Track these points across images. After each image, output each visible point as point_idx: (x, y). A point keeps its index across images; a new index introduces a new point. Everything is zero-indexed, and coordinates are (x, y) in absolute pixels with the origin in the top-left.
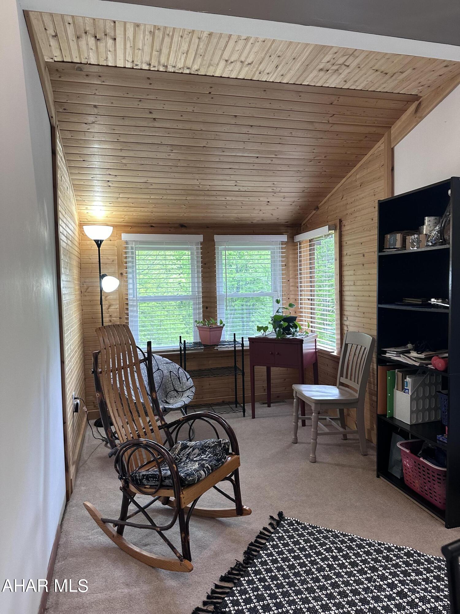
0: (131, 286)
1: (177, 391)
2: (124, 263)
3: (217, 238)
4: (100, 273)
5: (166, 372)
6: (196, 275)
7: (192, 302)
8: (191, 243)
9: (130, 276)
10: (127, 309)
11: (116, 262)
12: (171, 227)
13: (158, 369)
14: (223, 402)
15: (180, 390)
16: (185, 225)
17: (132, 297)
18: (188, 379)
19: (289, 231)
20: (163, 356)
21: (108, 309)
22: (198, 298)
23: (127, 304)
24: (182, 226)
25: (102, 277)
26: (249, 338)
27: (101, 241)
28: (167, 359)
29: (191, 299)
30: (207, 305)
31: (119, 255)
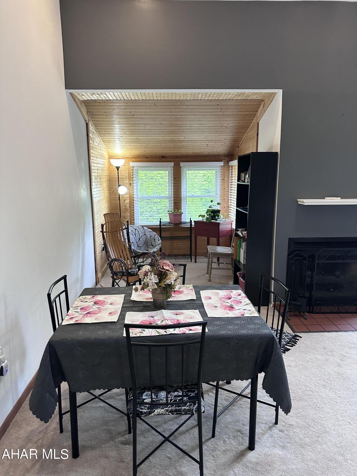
0: (135, 191)
1: (153, 246)
2: (132, 178)
3: (182, 164)
4: (119, 184)
5: (148, 236)
6: (171, 185)
7: (168, 200)
8: (167, 167)
9: (135, 185)
10: (133, 203)
11: (128, 177)
12: (157, 158)
13: (145, 234)
14: (184, 254)
15: (154, 245)
16: (165, 156)
17: (136, 196)
18: (159, 240)
19: (226, 159)
20: (149, 228)
21: (124, 202)
22: (171, 198)
23: (133, 200)
24: (163, 157)
25: (119, 186)
26: (194, 221)
27: (119, 167)
28: (150, 230)
29: (168, 198)
30: (176, 201)
31: (129, 174)
